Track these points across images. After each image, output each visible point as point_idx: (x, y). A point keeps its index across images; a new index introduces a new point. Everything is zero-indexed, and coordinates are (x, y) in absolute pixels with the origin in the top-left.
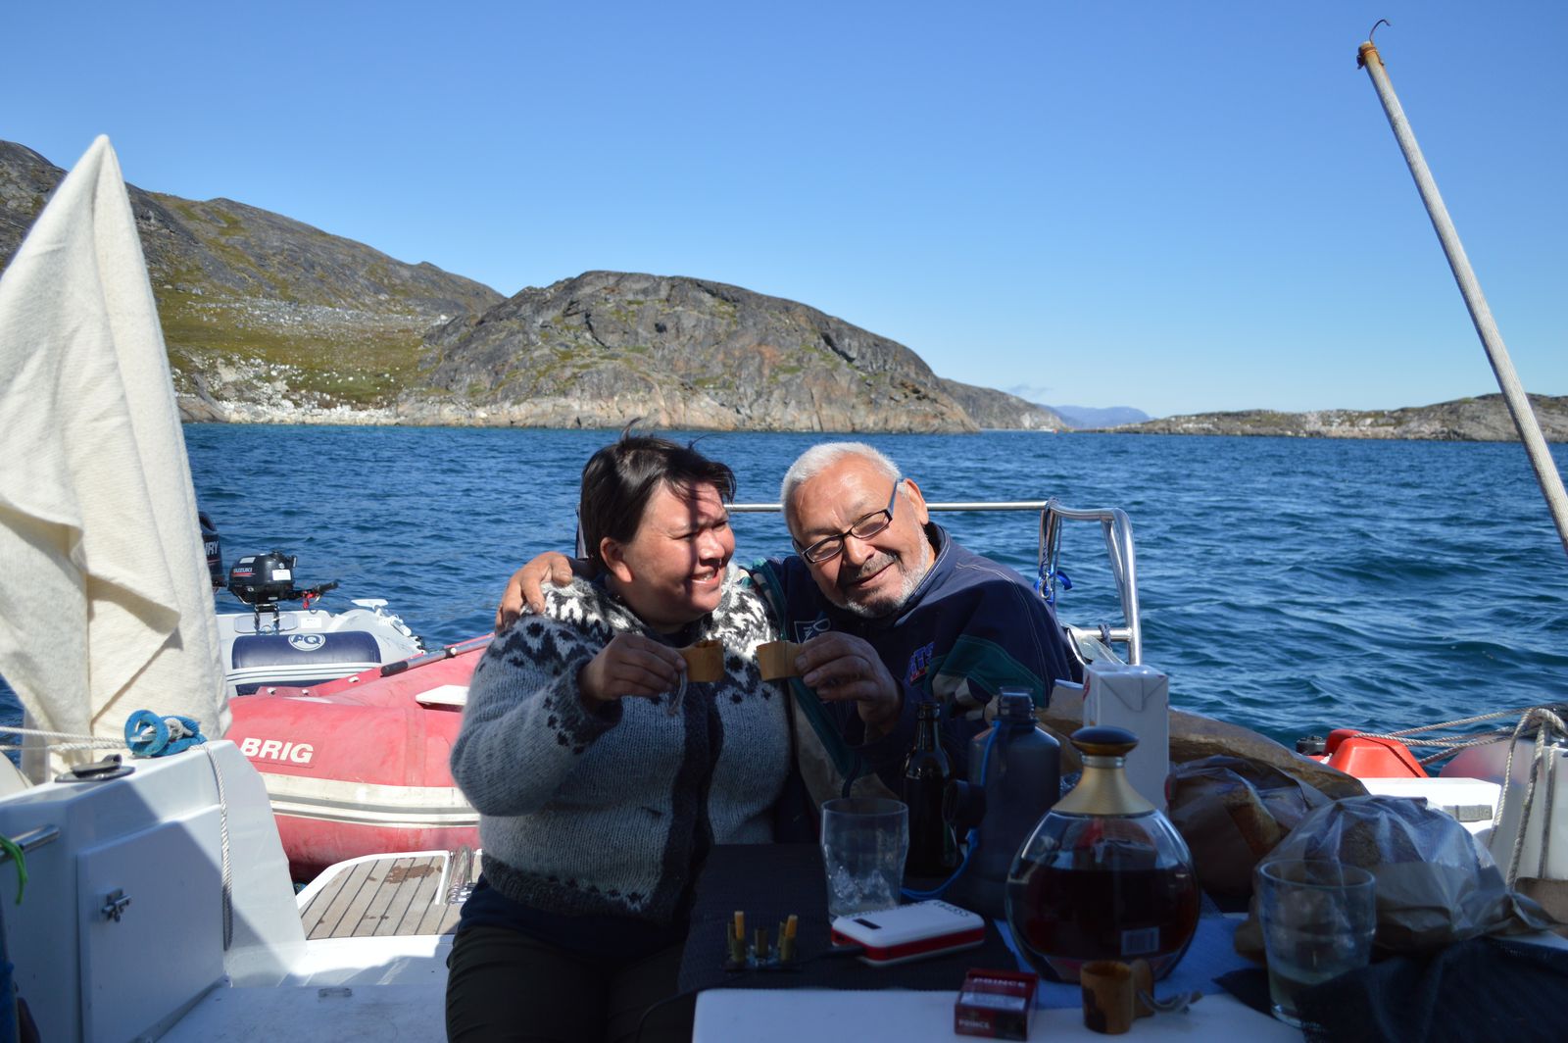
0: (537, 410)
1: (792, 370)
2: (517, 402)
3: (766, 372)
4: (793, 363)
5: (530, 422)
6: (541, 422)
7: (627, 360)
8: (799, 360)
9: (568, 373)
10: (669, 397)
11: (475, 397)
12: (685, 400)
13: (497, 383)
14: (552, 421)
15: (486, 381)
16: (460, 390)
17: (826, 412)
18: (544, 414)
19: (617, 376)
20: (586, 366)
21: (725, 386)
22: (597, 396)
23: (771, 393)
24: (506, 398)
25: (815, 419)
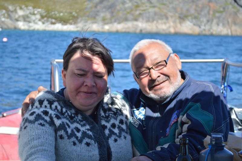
0: (126, 26)
1: (221, 12)
2: (119, 23)
3: (211, 12)
4: (221, 9)
5: (124, 30)
6: (128, 30)
7: (160, 8)
8: (224, 8)
9: (138, 12)
10: (174, 22)
11: (105, 21)
12: (180, 23)
13: (112, 16)
14: (132, 30)
15: (108, 15)
16: (99, 18)
17: (234, 28)
18: (129, 28)
19: (155, 14)
20: (144, 10)
21: (196, 18)
22: (148, 21)
23: (212, 20)
24: (115, 21)
25: (229, 31)
